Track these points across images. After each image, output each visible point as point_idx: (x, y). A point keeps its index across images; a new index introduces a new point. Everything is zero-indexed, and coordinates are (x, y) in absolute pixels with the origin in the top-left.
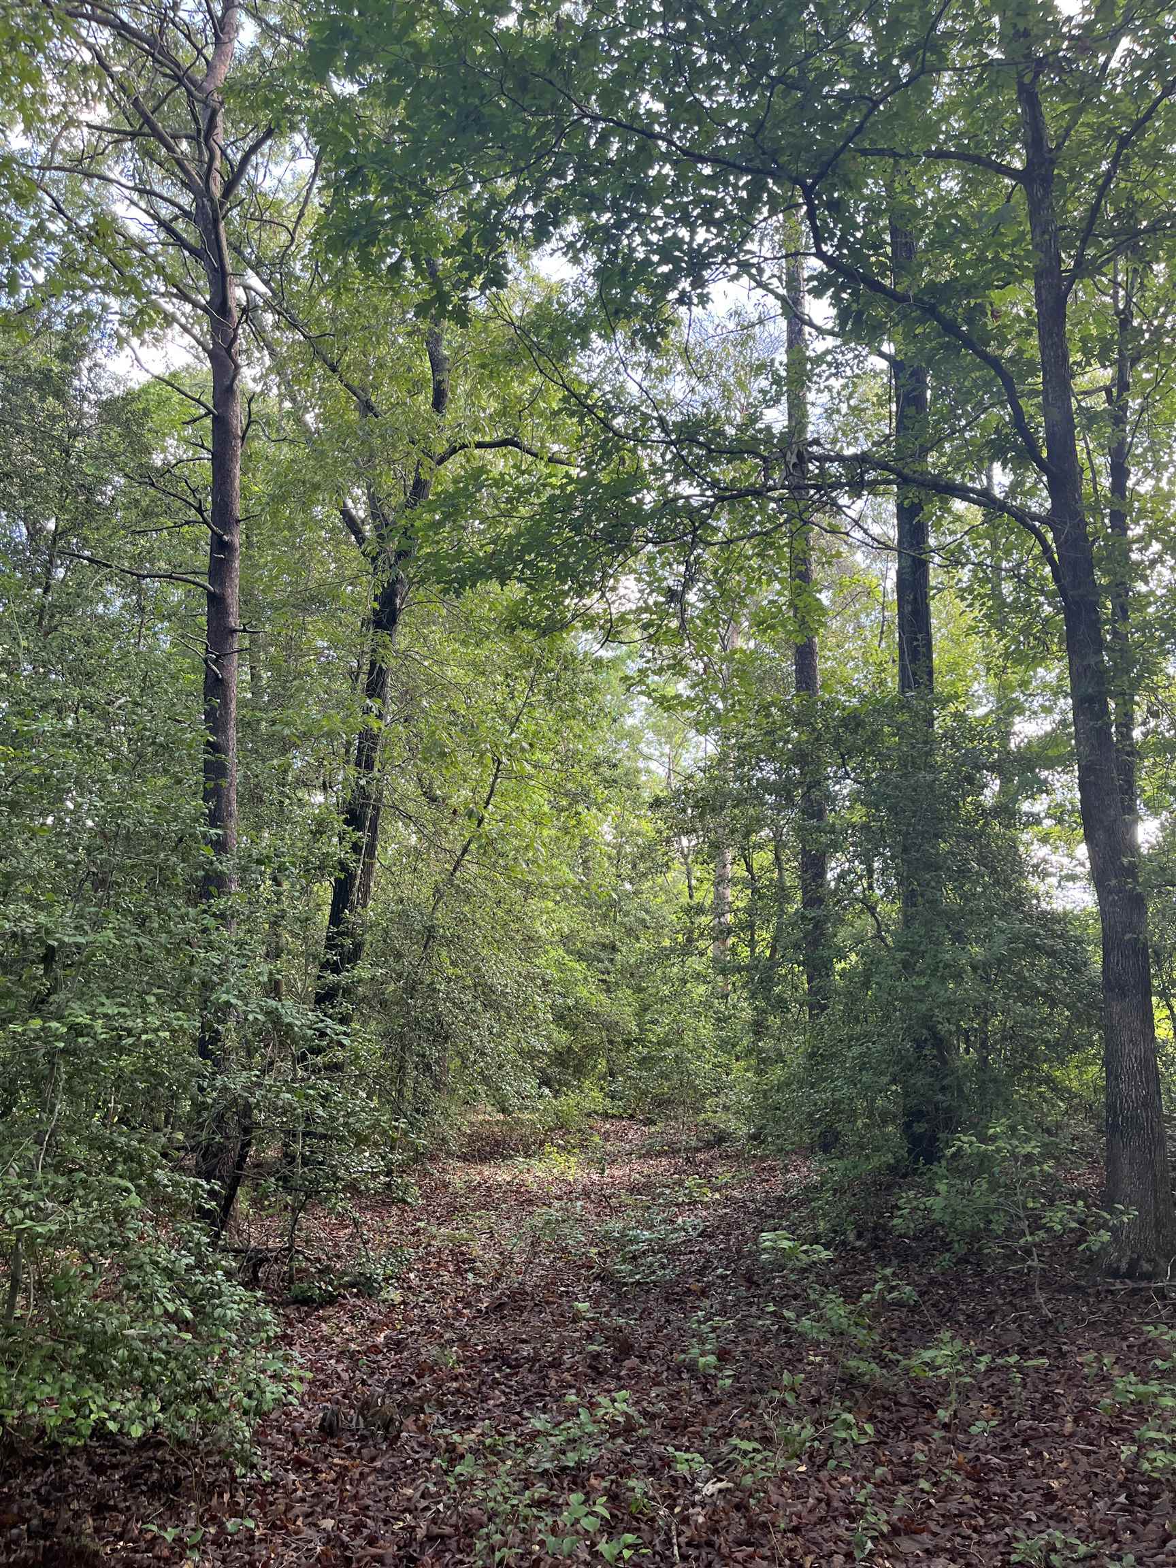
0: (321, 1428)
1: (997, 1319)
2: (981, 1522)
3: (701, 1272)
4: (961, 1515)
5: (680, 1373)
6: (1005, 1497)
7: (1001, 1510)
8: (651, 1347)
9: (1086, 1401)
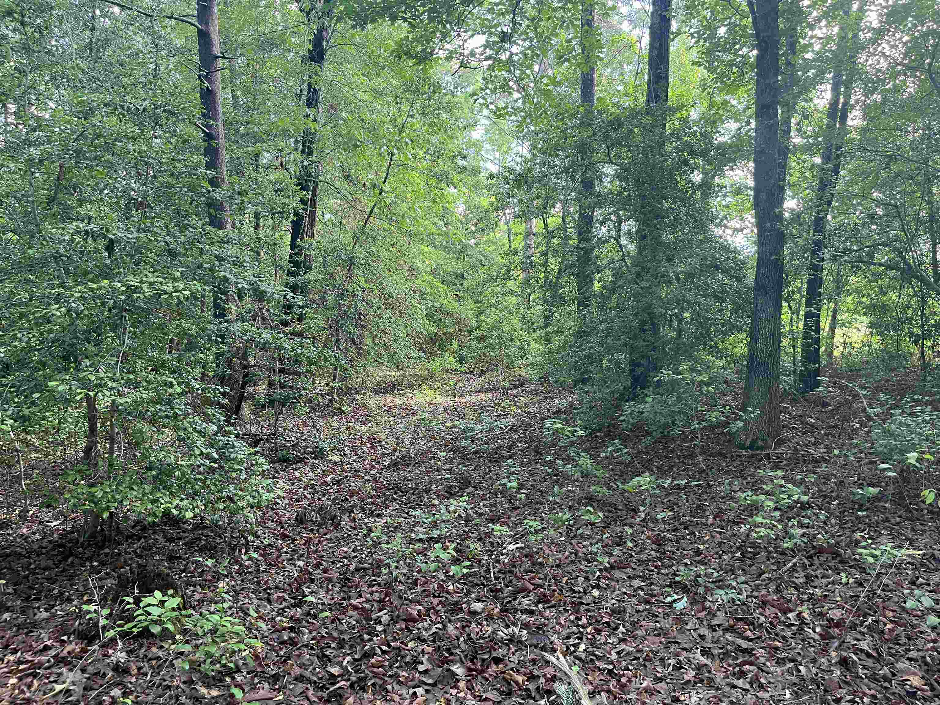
0: (296, 520)
1: (675, 469)
2: (660, 564)
3: (510, 448)
4: (649, 560)
5: (496, 495)
6: (674, 553)
7: (670, 558)
8: (481, 482)
9: (721, 509)
